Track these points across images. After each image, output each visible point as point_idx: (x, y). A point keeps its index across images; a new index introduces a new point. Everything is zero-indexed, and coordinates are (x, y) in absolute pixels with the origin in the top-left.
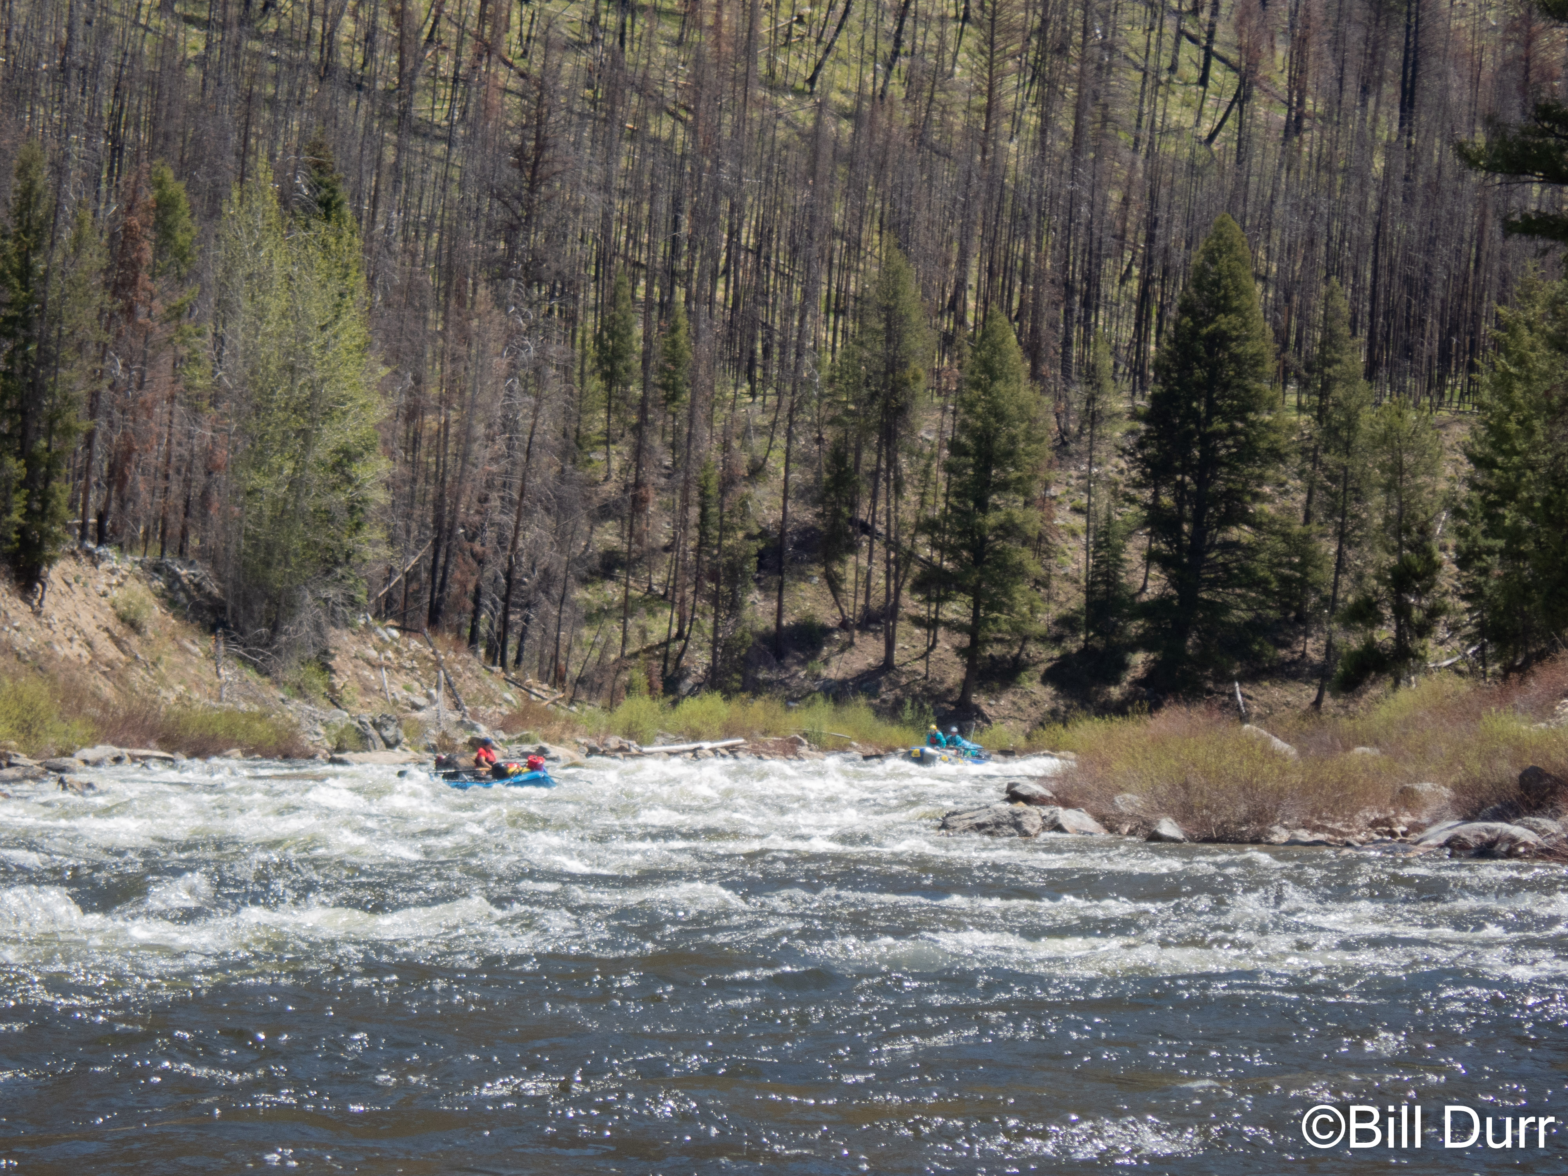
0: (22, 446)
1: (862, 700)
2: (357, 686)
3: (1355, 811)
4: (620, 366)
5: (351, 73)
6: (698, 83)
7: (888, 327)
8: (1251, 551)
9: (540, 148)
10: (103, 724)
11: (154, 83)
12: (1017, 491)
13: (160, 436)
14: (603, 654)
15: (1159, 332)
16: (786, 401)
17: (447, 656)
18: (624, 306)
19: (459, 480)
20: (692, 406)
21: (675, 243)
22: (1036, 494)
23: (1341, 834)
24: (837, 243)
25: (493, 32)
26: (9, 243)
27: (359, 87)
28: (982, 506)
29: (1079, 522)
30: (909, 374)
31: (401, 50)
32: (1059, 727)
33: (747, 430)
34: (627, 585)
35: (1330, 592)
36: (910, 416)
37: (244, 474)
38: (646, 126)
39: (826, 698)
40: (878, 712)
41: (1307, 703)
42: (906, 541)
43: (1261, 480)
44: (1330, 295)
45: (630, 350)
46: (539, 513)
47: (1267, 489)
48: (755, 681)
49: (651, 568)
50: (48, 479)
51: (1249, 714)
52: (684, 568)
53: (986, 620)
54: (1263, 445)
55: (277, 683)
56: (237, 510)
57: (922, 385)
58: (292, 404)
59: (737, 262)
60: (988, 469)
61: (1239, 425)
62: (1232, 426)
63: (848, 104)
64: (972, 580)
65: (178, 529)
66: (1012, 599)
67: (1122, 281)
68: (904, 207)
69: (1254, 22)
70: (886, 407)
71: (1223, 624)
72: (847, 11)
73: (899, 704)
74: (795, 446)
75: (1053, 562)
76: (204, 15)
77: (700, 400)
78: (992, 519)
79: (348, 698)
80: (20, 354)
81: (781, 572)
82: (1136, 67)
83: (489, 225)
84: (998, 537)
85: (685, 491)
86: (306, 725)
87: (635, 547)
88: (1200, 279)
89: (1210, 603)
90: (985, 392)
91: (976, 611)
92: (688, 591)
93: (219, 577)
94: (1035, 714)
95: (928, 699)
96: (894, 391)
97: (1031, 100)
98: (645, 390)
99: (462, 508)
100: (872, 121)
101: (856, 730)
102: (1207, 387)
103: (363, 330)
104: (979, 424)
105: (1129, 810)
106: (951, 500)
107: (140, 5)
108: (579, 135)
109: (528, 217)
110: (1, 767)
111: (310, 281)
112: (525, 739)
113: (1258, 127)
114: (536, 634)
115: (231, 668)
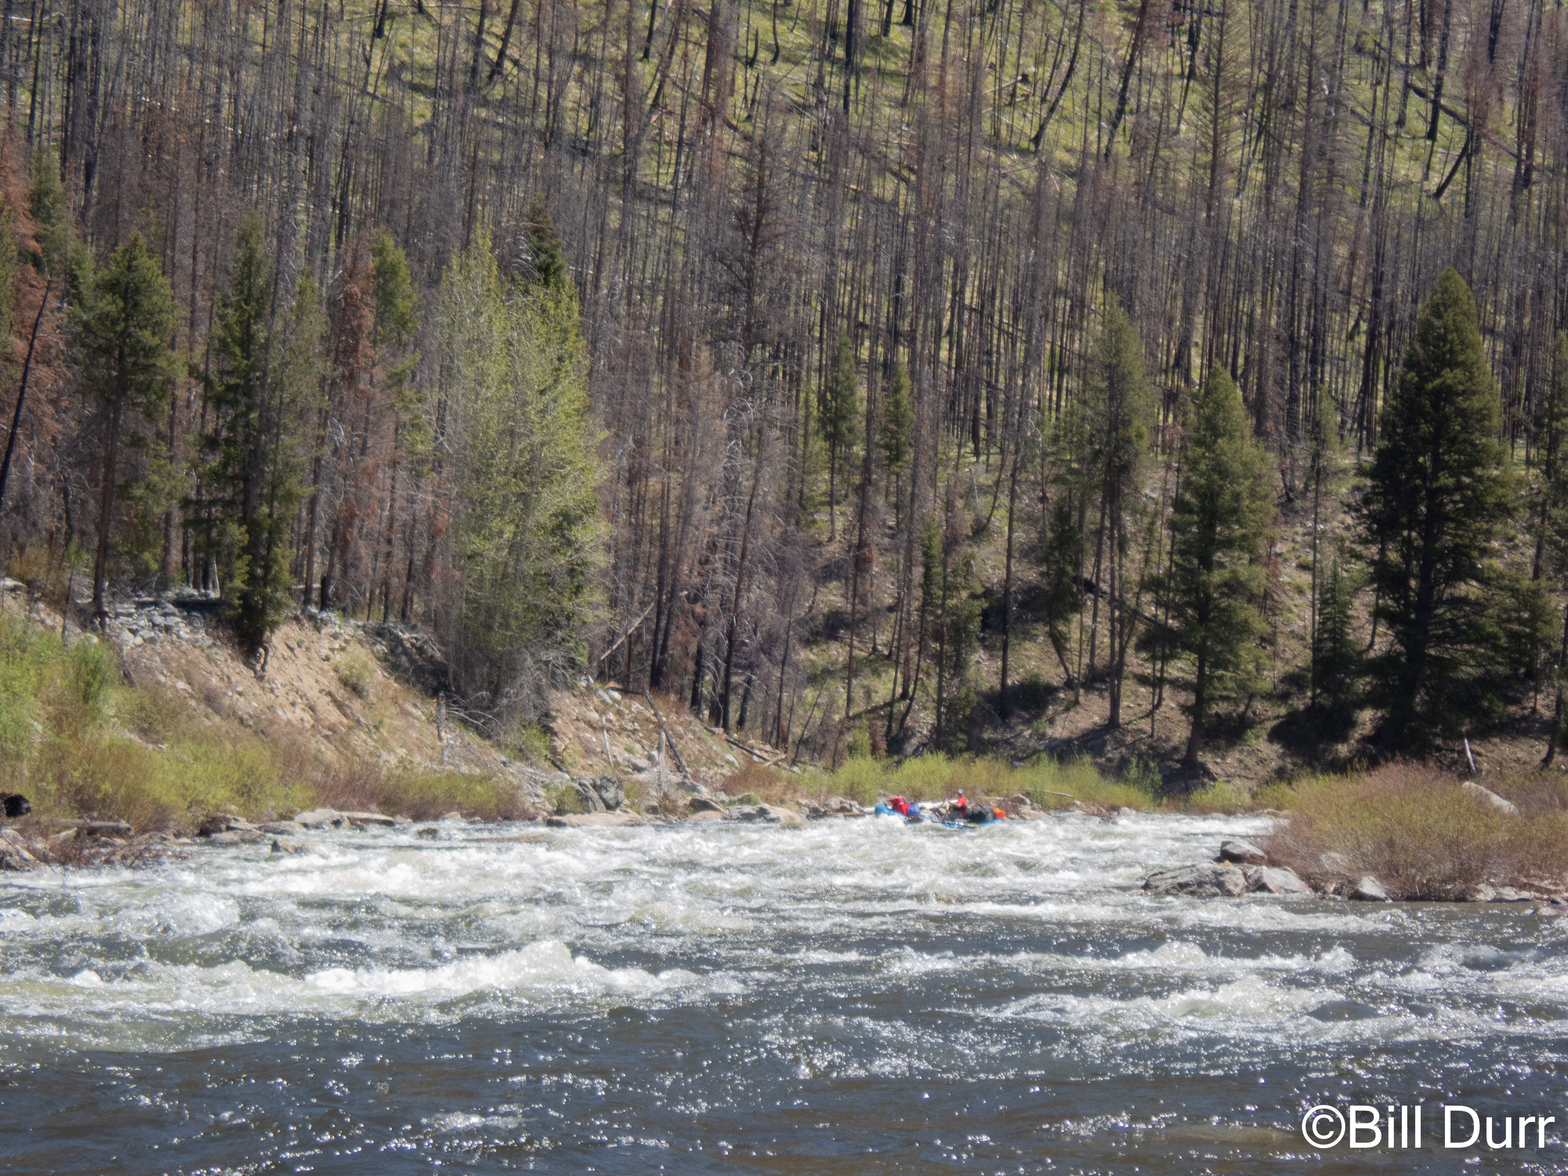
0: (245, 512)
1: (1087, 759)
2: (579, 748)
4: (843, 427)
5: (576, 138)
6: (922, 143)
7: (1111, 385)
8: (1479, 606)
9: (762, 210)
10: (324, 787)
11: (382, 151)
12: (1242, 548)
13: (381, 501)
14: (827, 714)
15: (1386, 387)
16: (1010, 458)
17: (669, 717)
18: (847, 367)
19: (680, 542)
20: (915, 466)
21: (897, 302)
22: (1262, 551)
24: (1061, 302)
25: (717, 97)
26: (230, 311)
27: (585, 152)
28: (1207, 564)
29: (1305, 578)
30: (1132, 433)
31: (626, 115)
32: (1284, 787)
33: (971, 489)
34: (851, 646)
35: (1559, 647)
36: (1133, 474)
37: (465, 538)
38: (870, 187)
39: (1051, 757)
40: (1103, 771)
41: (1538, 759)
42: (1130, 599)
43: (1489, 535)
44: (1558, 347)
45: (854, 411)
46: (760, 575)
47: (1495, 544)
48: (981, 742)
49: (875, 628)
50: (271, 544)
51: (1479, 771)
52: (908, 628)
53: (1211, 678)
54: (1491, 500)
55: (498, 745)
56: (458, 574)
57: (1145, 443)
58: (512, 469)
59: (961, 321)
60: (1212, 527)
61: (1466, 480)
62: (1459, 481)
63: (1073, 162)
64: (1197, 638)
65: (400, 595)
66: (1237, 656)
67: (1351, 337)
68: (1127, 265)
69: (1482, 76)
70: (1109, 465)
71: (1452, 680)
72: (1071, 69)
73: (1124, 763)
74: (1018, 505)
75: (1278, 620)
76: (431, 83)
77: (923, 460)
78: (1216, 577)
79: (569, 760)
80: (241, 422)
81: (1005, 632)
82: (1363, 121)
83: (712, 288)
84: (1223, 595)
85: (909, 551)
86: (527, 788)
87: (859, 607)
88: (1426, 334)
89: (1438, 659)
90: (1209, 449)
91: (1201, 668)
92: (913, 651)
93: (442, 641)
94: (1262, 771)
95: (1154, 757)
96: (1117, 449)
97: (1258, 156)
98: (868, 451)
99: (685, 568)
100: (1096, 180)
101: (1079, 790)
102: (1432, 443)
103: (582, 394)
104: (1203, 481)
105: (1334, 868)
106: (1176, 558)
107: (367, 74)
108: (803, 197)
109: (750, 280)
110: (220, 831)
111: (530, 346)
112: (746, 800)
113: (1486, 180)
114: (759, 696)
115: (452, 731)
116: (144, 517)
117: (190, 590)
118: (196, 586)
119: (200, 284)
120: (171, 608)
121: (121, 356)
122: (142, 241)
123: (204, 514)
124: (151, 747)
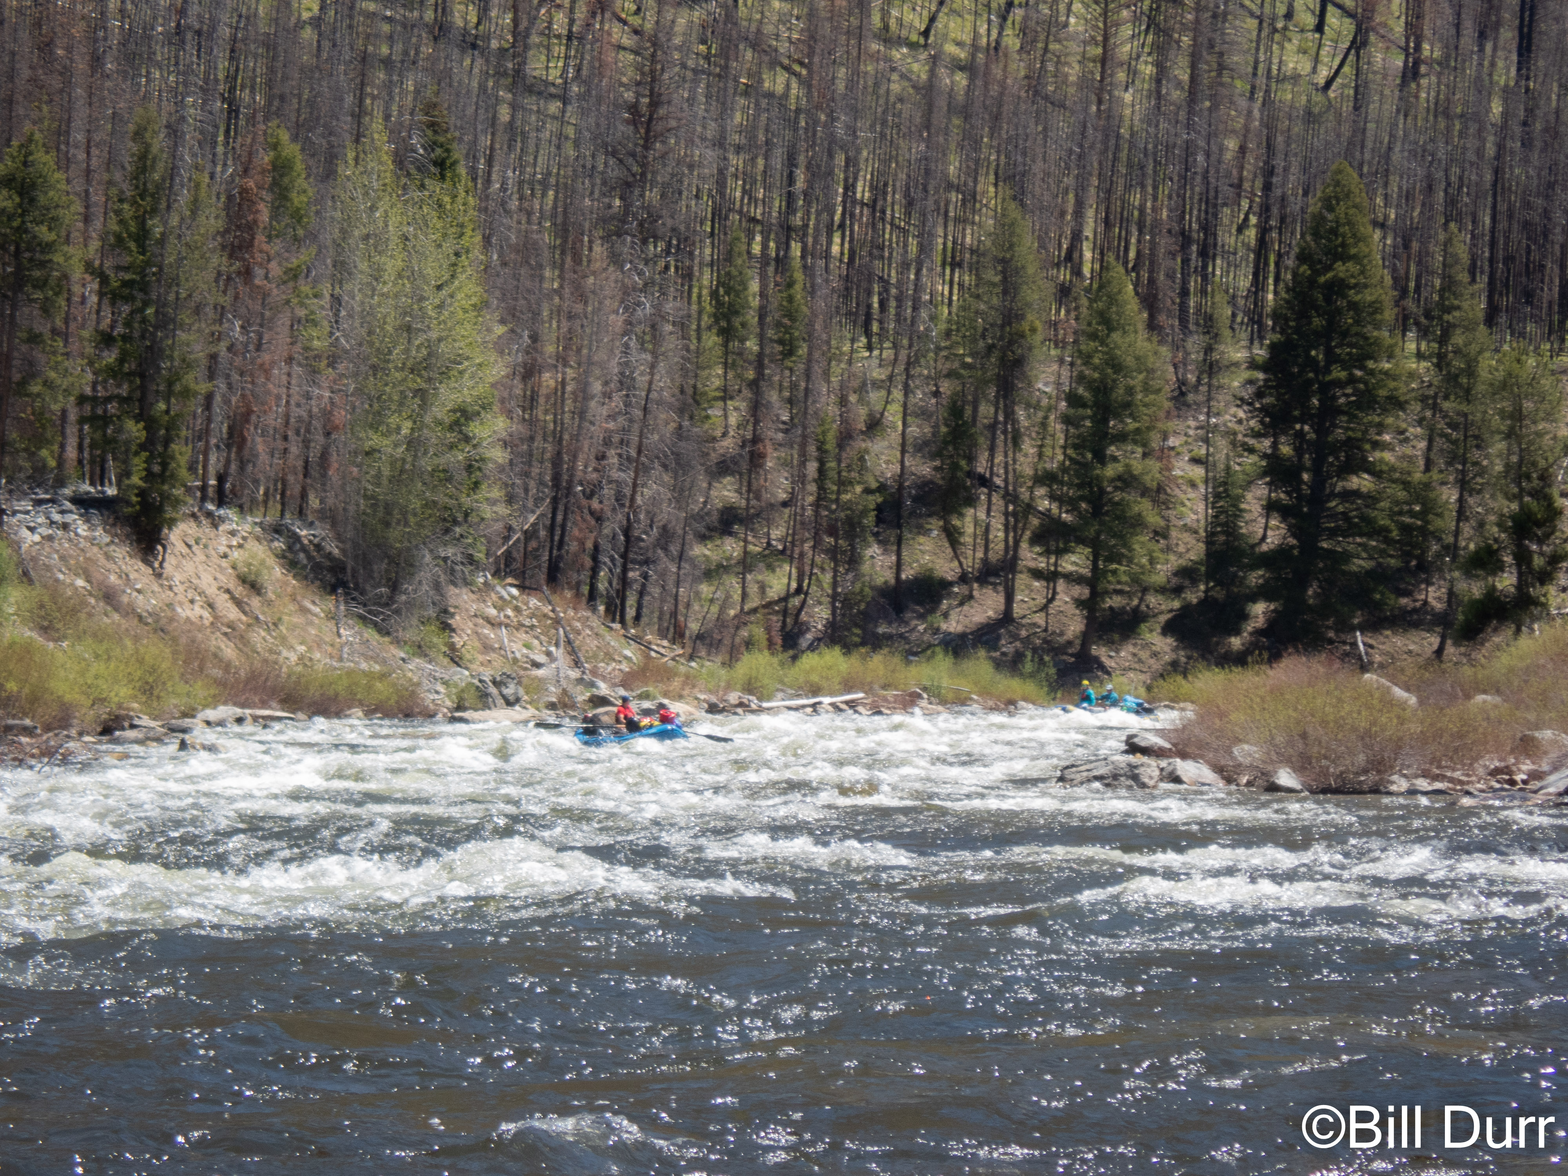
0: (141, 409)
1: (982, 653)
2: (477, 644)
3: (1475, 759)
4: (737, 322)
5: (465, 32)
6: (812, 37)
7: (1005, 280)
8: (1371, 499)
9: (655, 104)
10: (225, 685)
11: (270, 45)
12: (1135, 442)
13: (278, 397)
14: (723, 609)
15: (1277, 279)
16: (903, 354)
17: (567, 613)
18: (739, 262)
19: (576, 437)
20: (809, 360)
21: (790, 198)
22: (1155, 445)
23: (1461, 783)
24: (954, 196)
26: (126, 206)
27: (474, 46)
28: (1101, 457)
29: (1198, 472)
30: (1025, 326)
31: (515, 8)
32: (1179, 678)
33: (864, 384)
34: (745, 541)
35: (1451, 539)
36: (1027, 368)
37: (362, 435)
38: (761, 81)
39: (946, 651)
40: (998, 665)
41: (1429, 651)
42: (1024, 493)
43: (1381, 428)
44: (1448, 242)
45: (747, 306)
46: (657, 470)
47: (1387, 437)
48: (876, 636)
49: (769, 523)
50: (167, 442)
51: (1371, 663)
52: (802, 523)
53: (1105, 572)
54: (1383, 393)
55: (397, 642)
56: (355, 470)
57: (1038, 337)
58: (409, 364)
59: (852, 215)
60: (1105, 421)
61: (1358, 373)
62: (1351, 375)
63: (963, 56)
64: (1091, 532)
65: (297, 489)
66: (1131, 550)
67: (1240, 230)
68: (1020, 159)
70: (1002, 359)
71: (1344, 573)
73: (1019, 657)
74: (912, 400)
75: (1172, 513)
77: (817, 355)
78: (1110, 471)
79: (468, 656)
80: (138, 317)
81: (899, 526)
82: (1252, 14)
83: (604, 183)
84: (1116, 488)
85: (803, 446)
86: (426, 684)
87: (753, 502)
88: (1318, 227)
89: (1330, 552)
90: (1103, 343)
91: (1095, 562)
92: (807, 546)
93: (339, 538)
94: (1155, 665)
95: (1048, 652)
96: (1011, 343)
97: (1147, 49)
98: (761, 345)
99: (580, 466)
100: (987, 73)
101: (976, 684)
102: (1325, 335)
103: (479, 289)
104: (1096, 375)
105: (1247, 761)
106: (1069, 451)
108: (693, 91)
109: (643, 174)
110: (123, 729)
111: (426, 241)
112: (646, 696)
113: (1375, 73)
114: (655, 591)
115: (351, 628)
116: (40, 415)
117: (87, 488)
118: (92, 484)
119: (94, 178)
120: (68, 505)
121: (18, 252)
122: (38, 136)
123: (100, 412)
124: (51, 645)
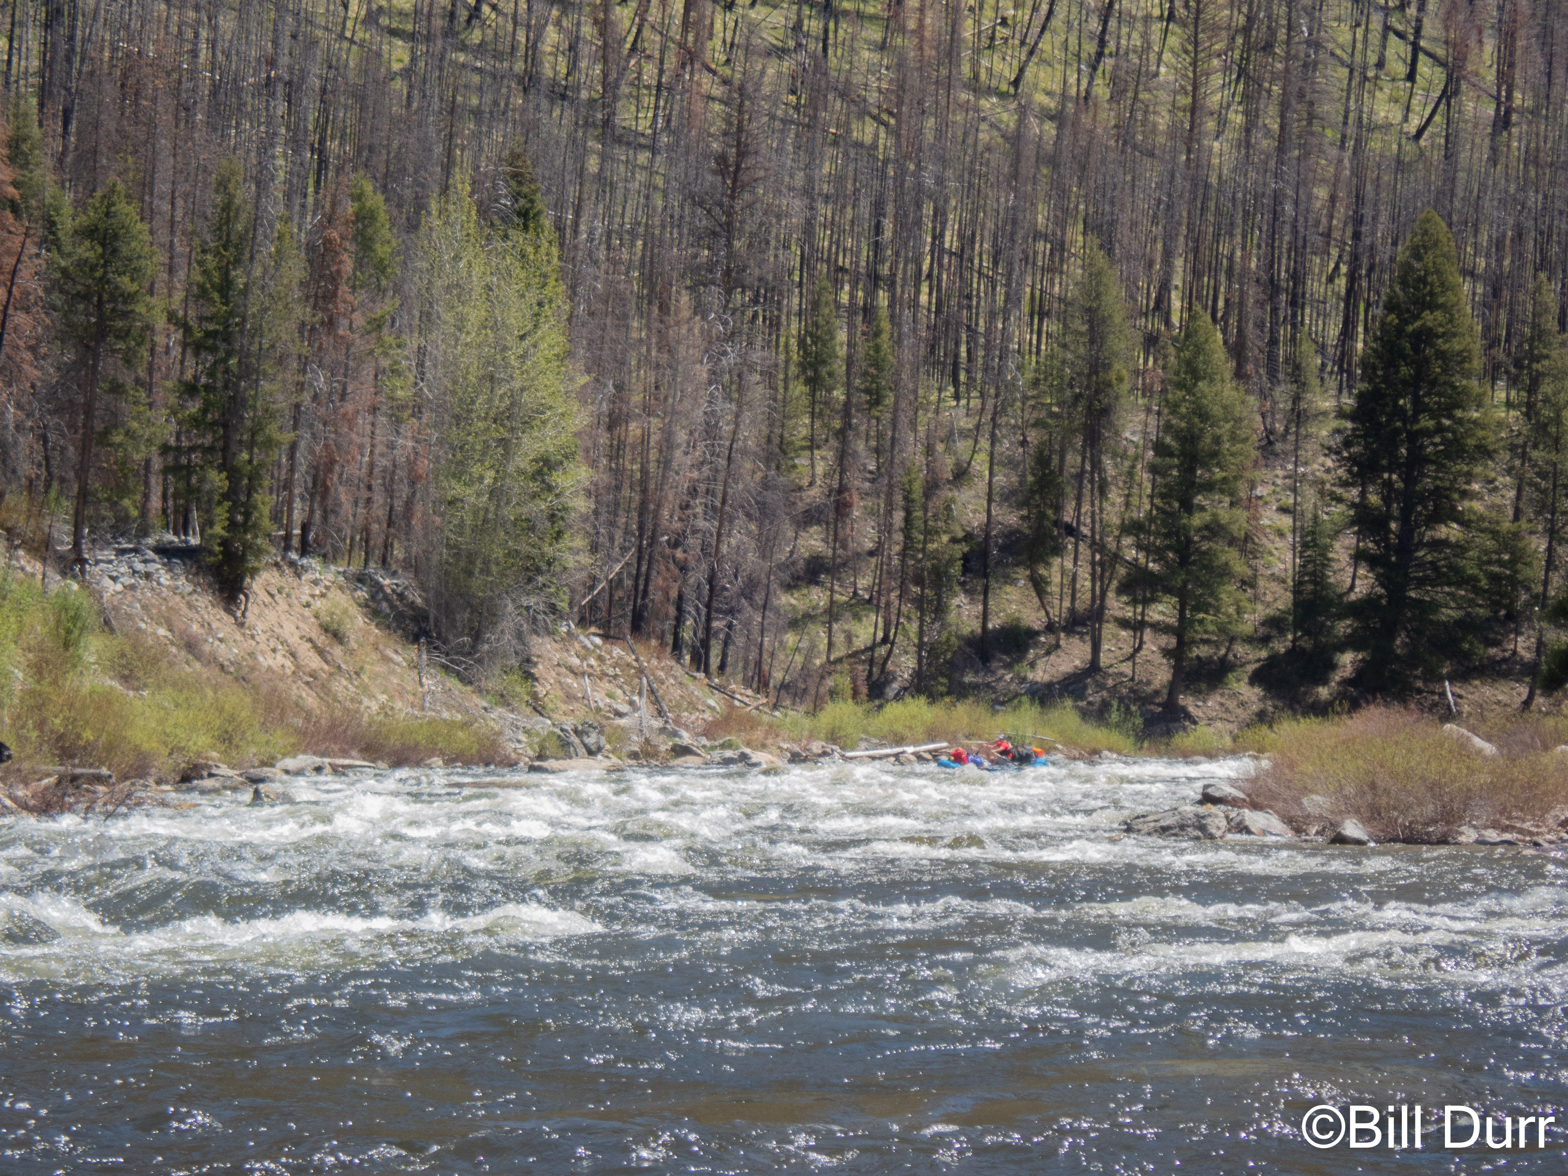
0: (224, 458)
1: (1069, 703)
2: (560, 693)
3: (1545, 810)
4: (824, 371)
5: (554, 83)
6: (901, 86)
7: (1092, 328)
8: (1460, 549)
9: (742, 154)
10: (305, 734)
11: (360, 97)
12: (1222, 491)
13: (361, 447)
14: (808, 658)
15: (1366, 329)
16: (990, 403)
17: (650, 662)
18: (827, 311)
19: (660, 487)
20: (896, 410)
21: (877, 246)
22: (1243, 495)
23: (1531, 834)
24: (1040, 246)
25: (696, 41)
26: (209, 257)
27: (563, 97)
28: (1188, 507)
29: (1286, 521)
30: (1113, 376)
31: (605, 59)
32: (1265, 729)
33: (951, 433)
34: (832, 590)
35: (1540, 589)
36: (1113, 418)
37: (445, 484)
38: (849, 131)
39: (1032, 700)
40: (1085, 714)
41: (1518, 701)
42: (1111, 543)
43: (1469, 477)
44: (1538, 289)
45: (834, 355)
46: (741, 520)
47: (1476, 487)
48: (963, 686)
49: (856, 572)
50: (251, 490)
51: (1460, 713)
52: (889, 573)
53: (1192, 622)
54: (1471, 442)
55: (480, 691)
56: (438, 520)
57: (1126, 386)
58: (492, 414)
59: (941, 265)
60: (1192, 470)
61: (1447, 422)
62: (1439, 423)
63: (1052, 105)
64: (1178, 582)
65: (380, 540)
66: (1218, 599)
67: (1331, 279)
68: (1107, 208)
69: (1461, 18)
70: (1089, 408)
71: (1432, 622)
72: (1050, 12)
73: (1105, 706)
74: (998, 448)
75: (1259, 563)
76: (409, 27)
77: (903, 404)
78: (1197, 520)
79: (550, 706)
80: (221, 368)
81: (986, 576)
82: (1342, 63)
83: (691, 232)
84: (1203, 538)
85: (890, 495)
86: (509, 733)
87: (840, 552)
88: (1406, 276)
89: (1419, 602)
90: (1189, 392)
91: (1182, 612)
92: (894, 595)
93: (423, 587)
94: (1243, 714)
95: (1135, 701)
96: (1097, 392)
97: (1237, 99)
98: (848, 395)
99: (666, 513)
100: (1076, 123)
101: (1061, 733)
102: (1413, 385)
103: (562, 339)
104: (1183, 424)
105: (1316, 811)
106: (1156, 501)
107: (345, 19)
108: (782, 141)
109: (729, 224)
110: (202, 778)
111: (510, 291)
112: (728, 745)
113: (1466, 122)
114: (740, 641)
115: (433, 677)
116: (124, 463)
117: (170, 537)
118: (176, 533)
119: (178, 229)
120: (151, 554)
121: (100, 301)
122: (121, 187)
123: (184, 461)
124: (131, 693)
